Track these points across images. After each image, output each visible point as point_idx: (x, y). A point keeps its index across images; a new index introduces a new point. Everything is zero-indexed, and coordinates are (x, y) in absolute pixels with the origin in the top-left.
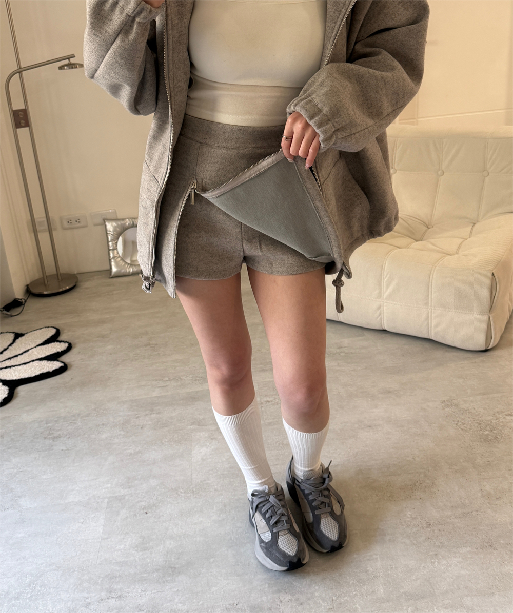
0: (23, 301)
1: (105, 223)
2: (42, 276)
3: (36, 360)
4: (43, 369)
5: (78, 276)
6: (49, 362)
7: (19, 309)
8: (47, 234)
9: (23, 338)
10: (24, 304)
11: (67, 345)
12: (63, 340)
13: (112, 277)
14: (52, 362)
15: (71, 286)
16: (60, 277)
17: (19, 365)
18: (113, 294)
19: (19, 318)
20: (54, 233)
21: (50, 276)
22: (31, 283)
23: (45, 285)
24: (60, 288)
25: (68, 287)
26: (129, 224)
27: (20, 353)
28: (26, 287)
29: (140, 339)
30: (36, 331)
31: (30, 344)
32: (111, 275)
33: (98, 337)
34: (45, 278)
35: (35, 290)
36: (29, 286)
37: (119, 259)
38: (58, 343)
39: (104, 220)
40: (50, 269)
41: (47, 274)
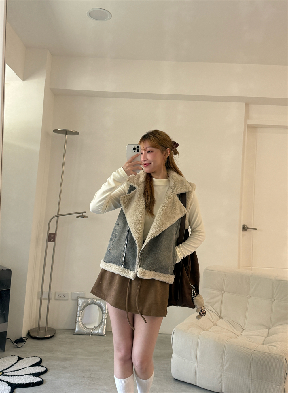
0: (25, 339)
1: (78, 299)
2: (37, 327)
3: (28, 374)
4: (31, 380)
5: (56, 330)
6: (34, 377)
7: (23, 344)
8: (47, 301)
9: (23, 360)
10: (26, 341)
11: (45, 369)
12: (43, 366)
13: (75, 334)
14: (36, 377)
15: (52, 335)
16: (47, 329)
17: (19, 376)
18: (74, 344)
19: (22, 349)
20: (50, 301)
21: (42, 327)
22: (31, 330)
23: (38, 332)
24: (45, 336)
25: (49, 336)
27: (20, 369)
28: (28, 332)
29: (85, 373)
30: (29, 358)
31: (26, 364)
32: (74, 332)
33: (62, 368)
34: (39, 328)
35: (33, 335)
37: (81, 323)
38: (41, 367)
39: (78, 297)
40: (43, 324)
41: (40, 326)
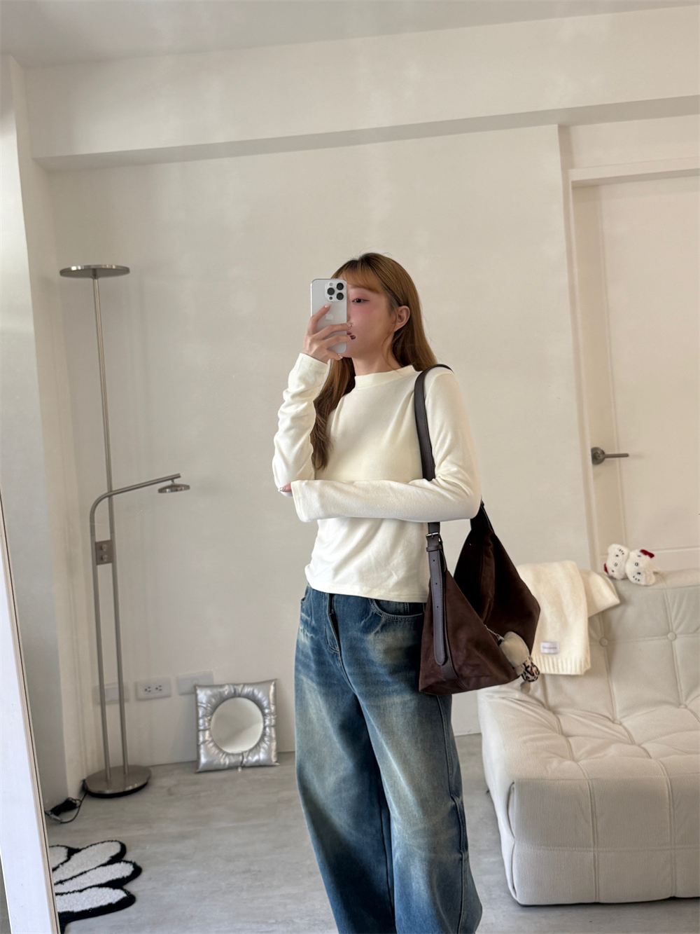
0: (78, 802)
1: (196, 690)
2: (104, 768)
3: (96, 886)
4: (103, 899)
5: (152, 769)
7: (74, 813)
8: (117, 707)
9: (79, 854)
10: (80, 806)
11: (133, 868)
12: (128, 860)
13: (200, 772)
14: (115, 890)
15: (141, 783)
16: (128, 770)
18: (199, 797)
19: (73, 826)
20: (126, 705)
21: (115, 768)
22: (90, 778)
23: (107, 780)
24: (125, 786)
25: (136, 786)
26: (228, 693)
28: (82, 784)
32: (197, 768)
33: (176, 858)
34: (108, 771)
35: (94, 788)
36: (86, 782)
37: (211, 744)
38: (123, 864)
39: (195, 688)
40: (116, 759)
41: (111, 766)
